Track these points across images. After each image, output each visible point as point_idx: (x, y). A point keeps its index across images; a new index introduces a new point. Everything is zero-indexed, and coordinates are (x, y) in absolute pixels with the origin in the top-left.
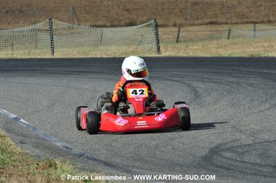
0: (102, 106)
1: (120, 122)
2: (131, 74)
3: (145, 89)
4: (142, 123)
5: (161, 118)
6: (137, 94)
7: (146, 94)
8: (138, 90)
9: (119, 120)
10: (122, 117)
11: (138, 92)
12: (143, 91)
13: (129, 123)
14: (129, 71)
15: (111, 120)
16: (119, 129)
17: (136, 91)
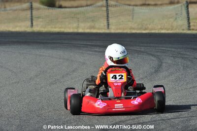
0: (87, 88)
1: (99, 105)
2: (112, 61)
3: (124, 75)
4: (119, 106)
5: (137, 101)
6: (117, 79)
7: (125, 79)
8: (117, 75)
9: (99, 103)
10: (102, 100)
11: (117, 77)
12: (122, 76)
13: (108, 106)
14: (111, 58)
15: (92, 102)
16: (99, 111)
17: (115, 76)
